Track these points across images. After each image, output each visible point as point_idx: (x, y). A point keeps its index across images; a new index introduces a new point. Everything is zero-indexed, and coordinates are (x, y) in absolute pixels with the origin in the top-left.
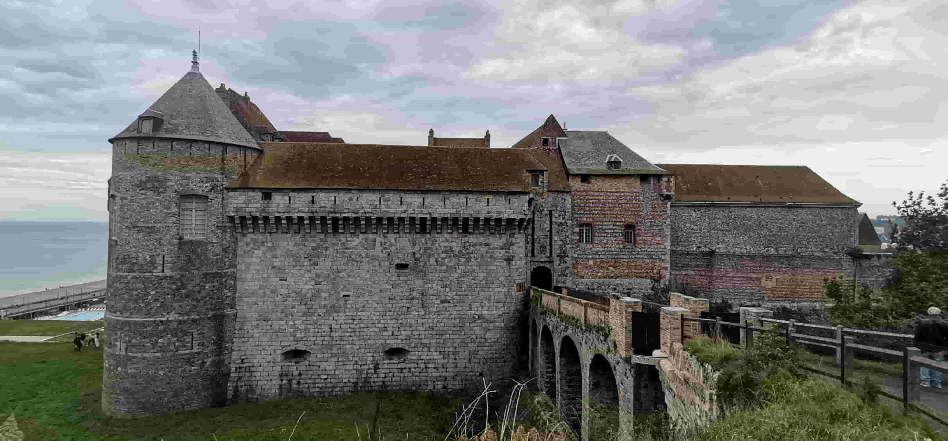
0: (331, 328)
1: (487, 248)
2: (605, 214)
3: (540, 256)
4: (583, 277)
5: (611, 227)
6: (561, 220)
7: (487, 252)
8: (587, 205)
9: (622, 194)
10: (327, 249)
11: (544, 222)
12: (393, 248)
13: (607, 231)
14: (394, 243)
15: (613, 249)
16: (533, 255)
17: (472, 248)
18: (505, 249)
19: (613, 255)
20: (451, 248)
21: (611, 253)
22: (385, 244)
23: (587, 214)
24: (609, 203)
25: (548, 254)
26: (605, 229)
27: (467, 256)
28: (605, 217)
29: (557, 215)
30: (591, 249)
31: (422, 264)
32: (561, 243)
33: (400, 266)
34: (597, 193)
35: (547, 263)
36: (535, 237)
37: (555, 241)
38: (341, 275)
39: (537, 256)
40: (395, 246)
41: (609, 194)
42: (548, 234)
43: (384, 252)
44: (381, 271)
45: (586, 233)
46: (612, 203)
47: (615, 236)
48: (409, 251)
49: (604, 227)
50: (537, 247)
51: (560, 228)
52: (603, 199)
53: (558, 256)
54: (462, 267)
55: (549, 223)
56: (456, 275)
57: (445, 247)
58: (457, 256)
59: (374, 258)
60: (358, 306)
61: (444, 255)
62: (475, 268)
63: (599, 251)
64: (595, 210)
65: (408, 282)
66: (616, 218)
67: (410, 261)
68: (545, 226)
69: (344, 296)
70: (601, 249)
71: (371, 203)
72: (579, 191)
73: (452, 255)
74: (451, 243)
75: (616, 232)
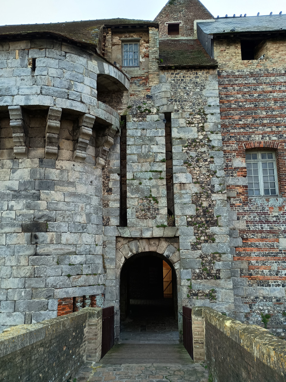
3: (143, 224)
11: (151, 139)
16: (123, 222)
23: (264, 125)
25: (162, 220)
32: (196, 189)
35: (164, 244)
36: (129, 176)
37: (182, 184)
39: (136, 225)
42: (163, 167)
50: (133, 202)
51: (193, 154)
53: (189, 224)
55: (162, 141)
64: (282, 116)
68: (155, 148)
72: (240, 76)
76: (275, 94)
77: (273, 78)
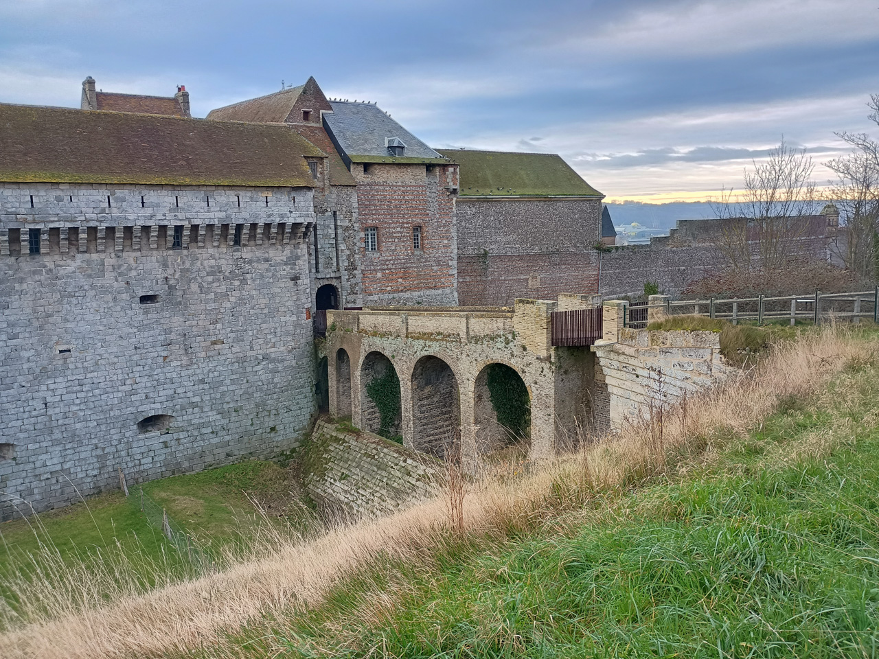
0: (46, 404)
1: (266, 265)
2: (392, 214)
3: (326, 271)
4: (370, 294)
5: (399, 229)
6: (346, 223)
7: (267, 270)
8: (372, 202)
9: (409, 188)
10: (21, 281)
11: (328, 226)
12: (134, 273)
13: (394, 235)
14: (135, 266)
15: (401, 257)
16: (317, 271)
17: (247, 267)
18: (290, 265)
19: (402, 264)
20: (219, 267)
21: (399, 261)
22: (119, 268)
23: (373, 214)
24: (396, 200)
25: (334, 268)
26: (392, 233)
27: (242, 278)
28: (392, 218)
29: (342, 216)
30: (378, 258)
31: (180, 293)
32: (348, 252)
33: (145, 299)
34: (382, 188)
35: (334, 280)
36: (319, 246)
37: (342, 251)
38: (51, 320)
39: (323, 272)
40: (135, 269)
41: (395, 188)
42: (334, 242)
43: (120, 279)
44: (118, 308)
45: (371, 239)
46: (399, 200)
47: (403, 241)
48: (159, 276)
49: (391, 230)
50: (321, 260)
51: (347, 234)
52: (389, 195)
53: (345, 270)
54: (236, 293)
55: (333, 227)
56: (229, 305)
57: (211, 266)
58: (228, 278)
59: (105, 290)
60: (86, 364)
61: (210, 279)
62: (254, 292)
63: (387, 260)
65: (162, 321)
66: (404, 218)
67: (159, 289)
69: (61, 352)
70: (390, 258)
71: (93, 205)
73: (222, 277)
74: (218, 261)
75: (404, 236)
76: (378, 197)
77: (377, 187)
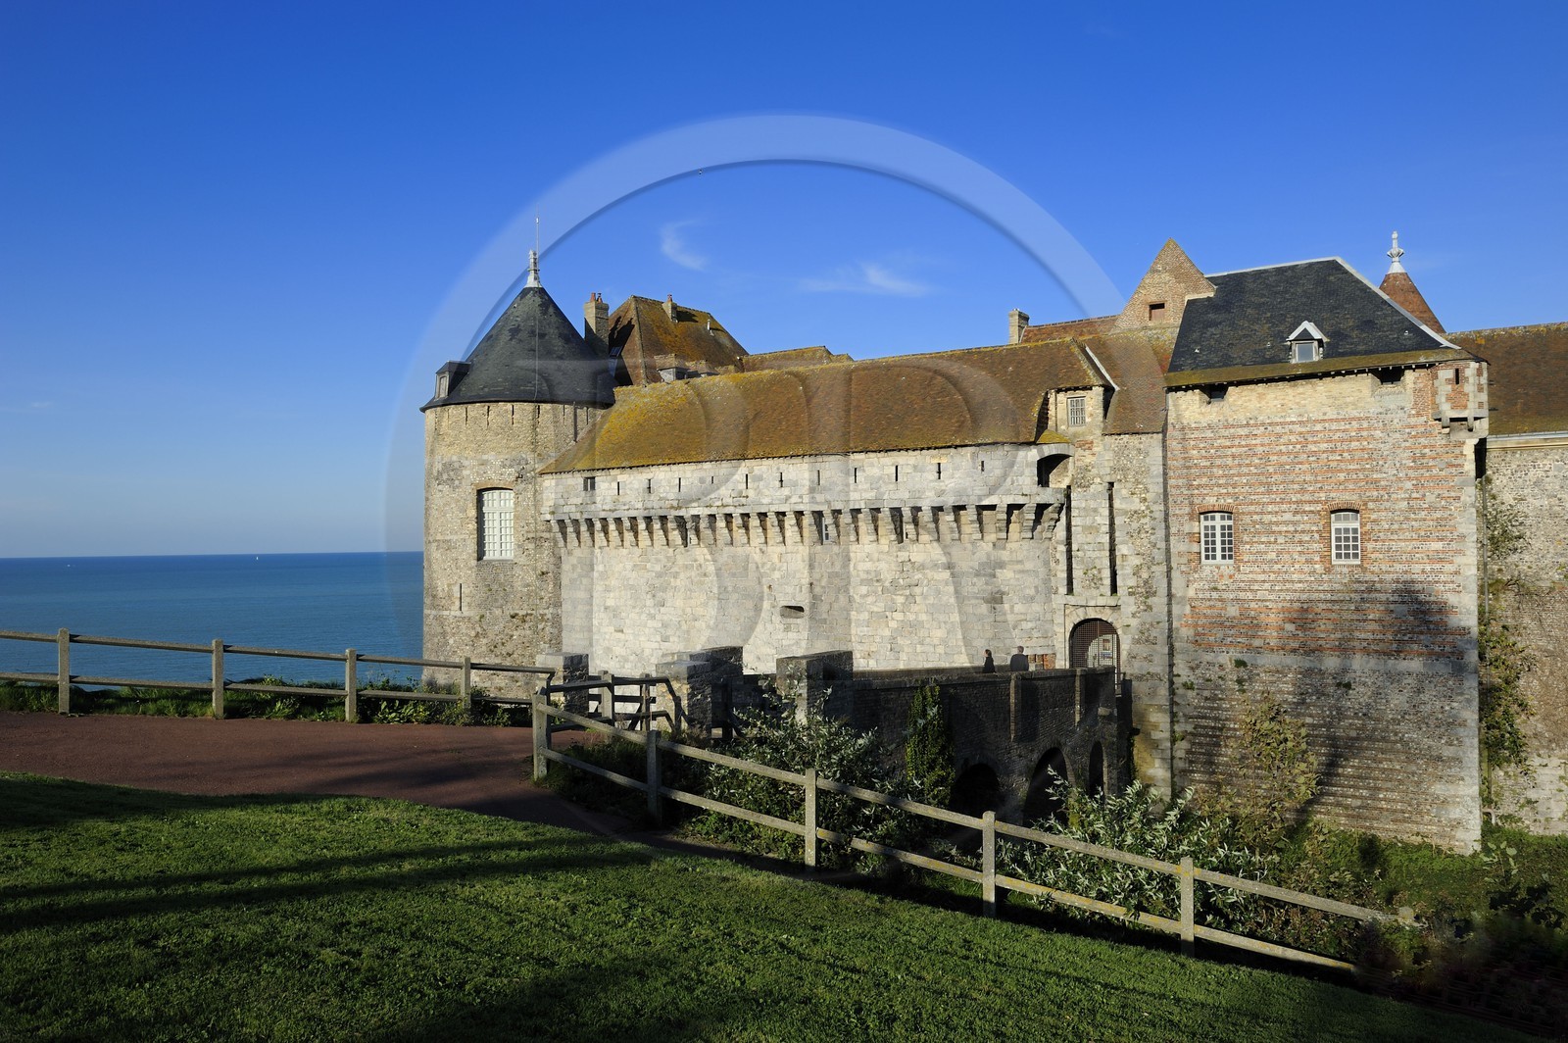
2: (1268, 484)
3: (1087, 593)
5: (1288, 516)
6: (1136, 504)
8: (1218, 462)
9: (1319, 427)
11: (1095, 510)
12: (777, 575)
13: (1275, 528)
14: (778, 565)
15: (1295, 577)
16: (1070, 591)
17: (918, 576)
18: (985, 575)
19: (1295, 591)
20: (878, 573)
21: (1288, 586)
22: (762, 567)
23: (1220, 486)
24: (1279, 453)
25: (1107, 588)
26: (1271, 523)
27: (907, 592)
28: (1269, 492)
29: (1124, 492)
31: (825, 607)
33: (789, 611)
34: (1245, 431)
35: (1108, 611)
36: (1074, 547)
37: (1124, 556)
38: (698, 625)
39: (1080, 595)
40: (779, 569)
41: (1278, 429)
42: (1106, 539)
46: (1288, 453)
47: (1301, 542)
48: (803, 581)
49: (1267, 518)
50: (1079, 570)
51: (1135, 525)
52: (1262, 445)
54: (899, 616)
55: (1106, 512)
56: (887, 633)
57: (868, 572)
58: (888, 591)
61: (864, 590)
62: (923, 617)
63: (1255, 581)
64: (1239, 475)
65: (803, 644)
66: (1303, 491)
67: (803, 600)
68: (1099, 519)
70: (1261, 577)
72: (1197, 429)
73: (880, 589)
74: (877, 564)
75: (1303, 532)
76: (1234, 450)
77: (1232, 430)
